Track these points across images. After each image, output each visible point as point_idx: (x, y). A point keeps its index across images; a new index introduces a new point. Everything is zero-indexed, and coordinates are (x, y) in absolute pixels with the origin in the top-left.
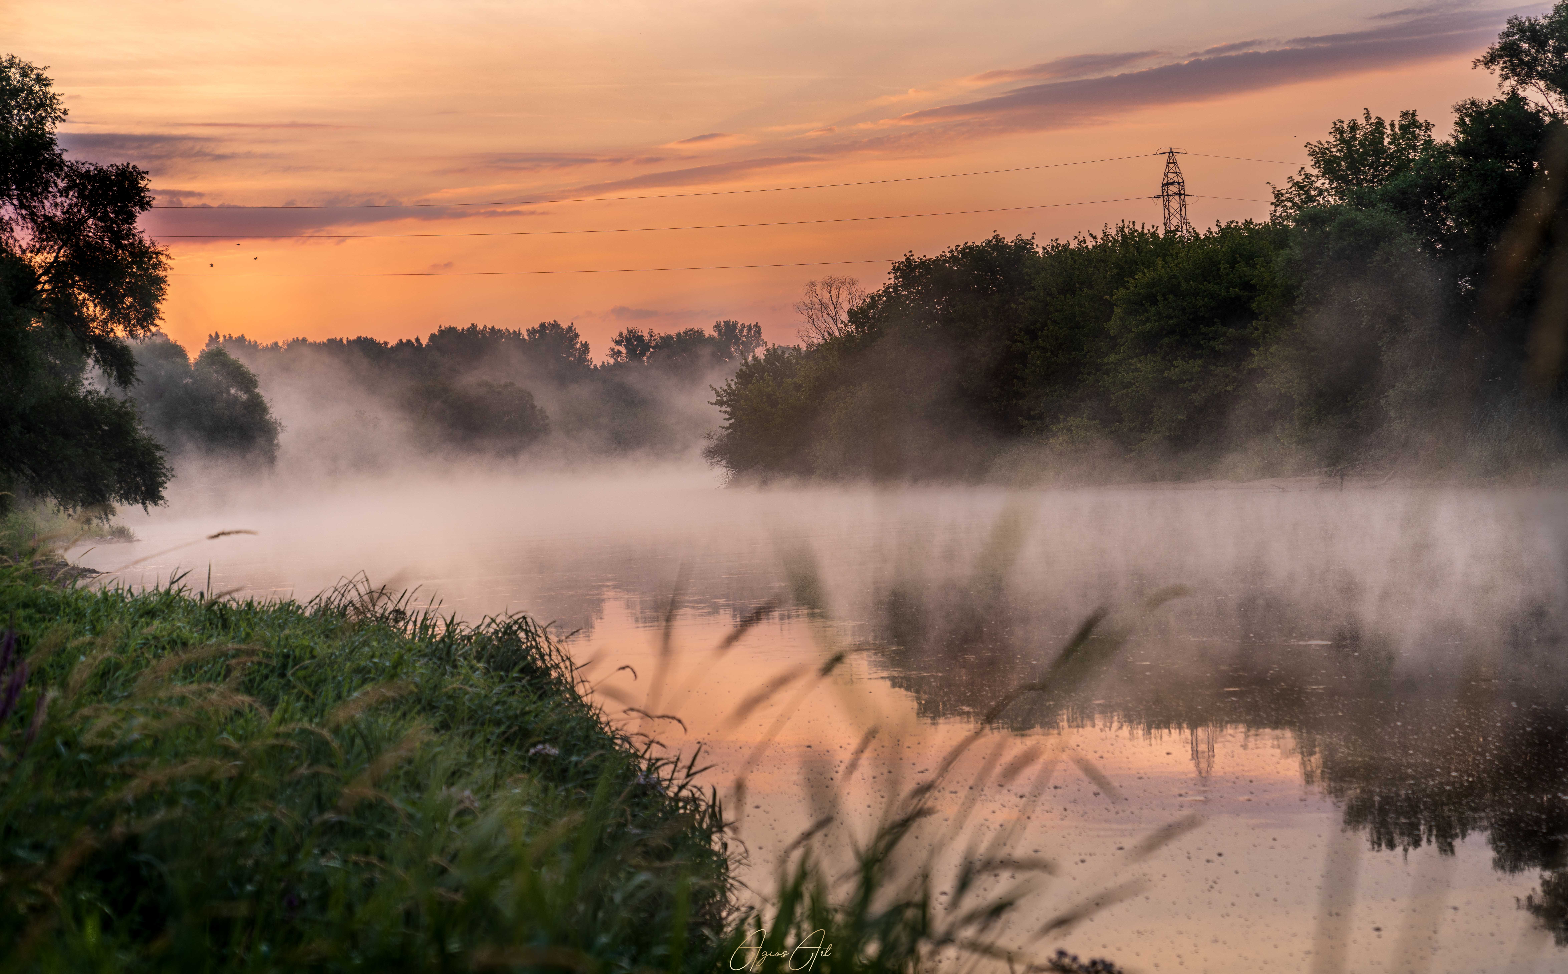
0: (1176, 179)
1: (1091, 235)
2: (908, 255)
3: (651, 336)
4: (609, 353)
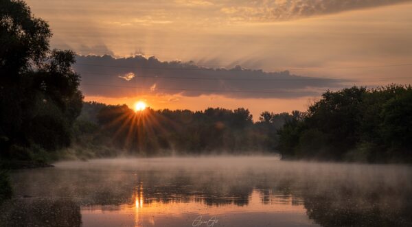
3: (272, 114)
4: (259, 118)
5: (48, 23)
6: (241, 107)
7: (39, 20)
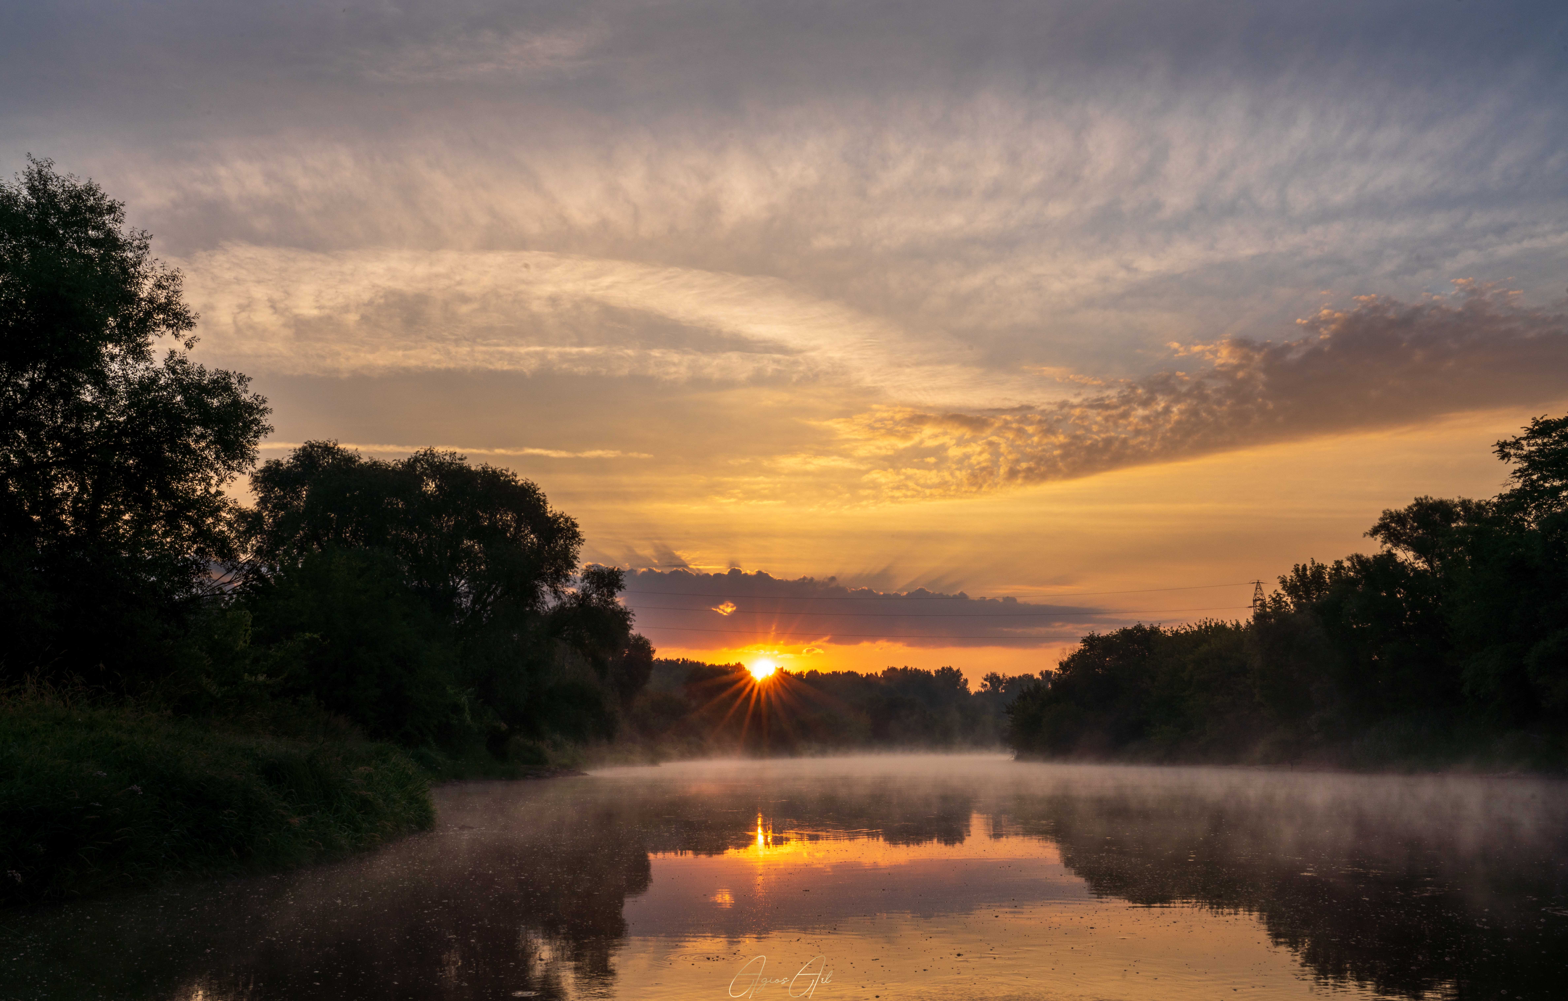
0: (1261, 597)
1: (1188, 625)
2: (1091, 633)
3: (1004, 677)
4: (980, 685)
5: (577, 521)
6: (946, 665)
7: (561, 516)
